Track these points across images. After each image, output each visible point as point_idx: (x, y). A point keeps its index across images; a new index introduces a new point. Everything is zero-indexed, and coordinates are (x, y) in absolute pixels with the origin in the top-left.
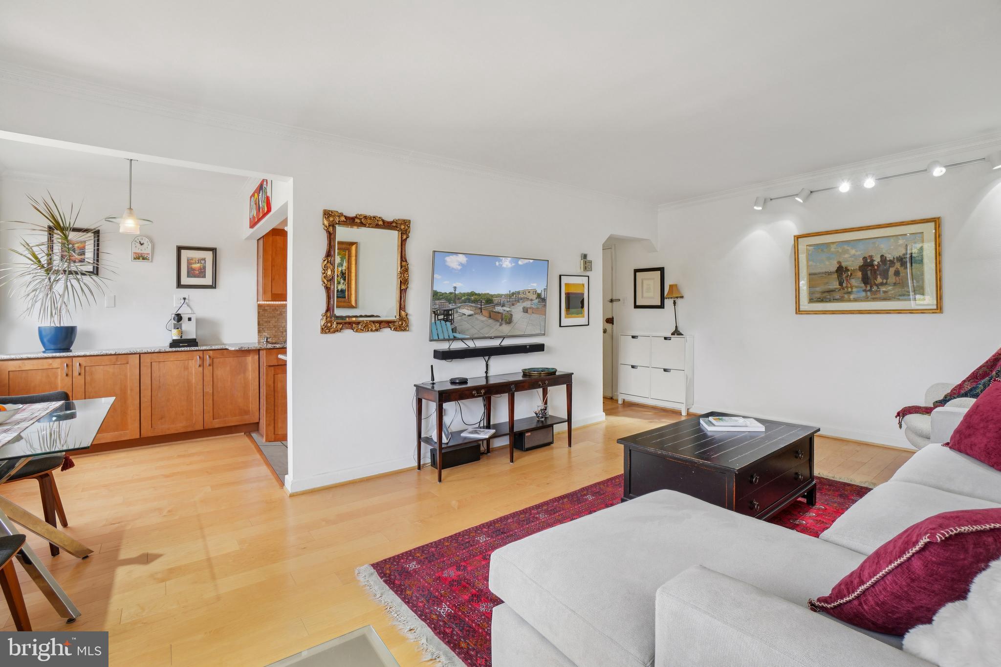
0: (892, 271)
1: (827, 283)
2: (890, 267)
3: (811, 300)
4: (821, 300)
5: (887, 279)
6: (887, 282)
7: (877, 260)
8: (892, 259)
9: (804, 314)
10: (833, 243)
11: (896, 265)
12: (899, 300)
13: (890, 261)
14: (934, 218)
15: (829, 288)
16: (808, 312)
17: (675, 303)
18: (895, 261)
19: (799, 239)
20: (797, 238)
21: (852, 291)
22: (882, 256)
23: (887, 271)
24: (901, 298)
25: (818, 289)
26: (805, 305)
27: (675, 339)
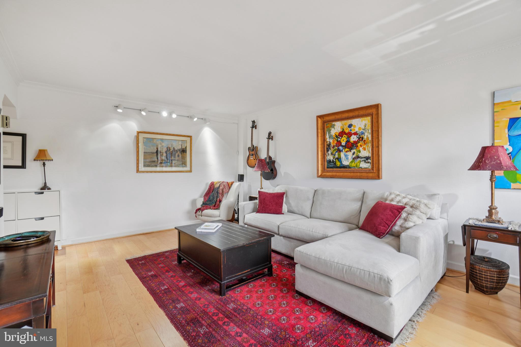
0: (177, 154)
1: (152, 158)
2: (176, 153)
3: (145, 166)
4: (148, 166)
5: (175, 158)
6: (175, 159)
7: (172, 149)
8: (177, 149)
9: (141, 173)
10: (155, 139)
11: (178, 152)
12: (179, 167)
13: (176, 150)
14: (190, 136)
15: (152, 160)
16: (143, 172)
17: (44, 164)
18: (178, 151)
19: (139, 133)
20: (138, 133)
21: (162, 162)
22: (174, 148)
23: (175, 154)
24: (180, 166)
25: (148, 160)
26: (142, 168)
27: (46, 191)
